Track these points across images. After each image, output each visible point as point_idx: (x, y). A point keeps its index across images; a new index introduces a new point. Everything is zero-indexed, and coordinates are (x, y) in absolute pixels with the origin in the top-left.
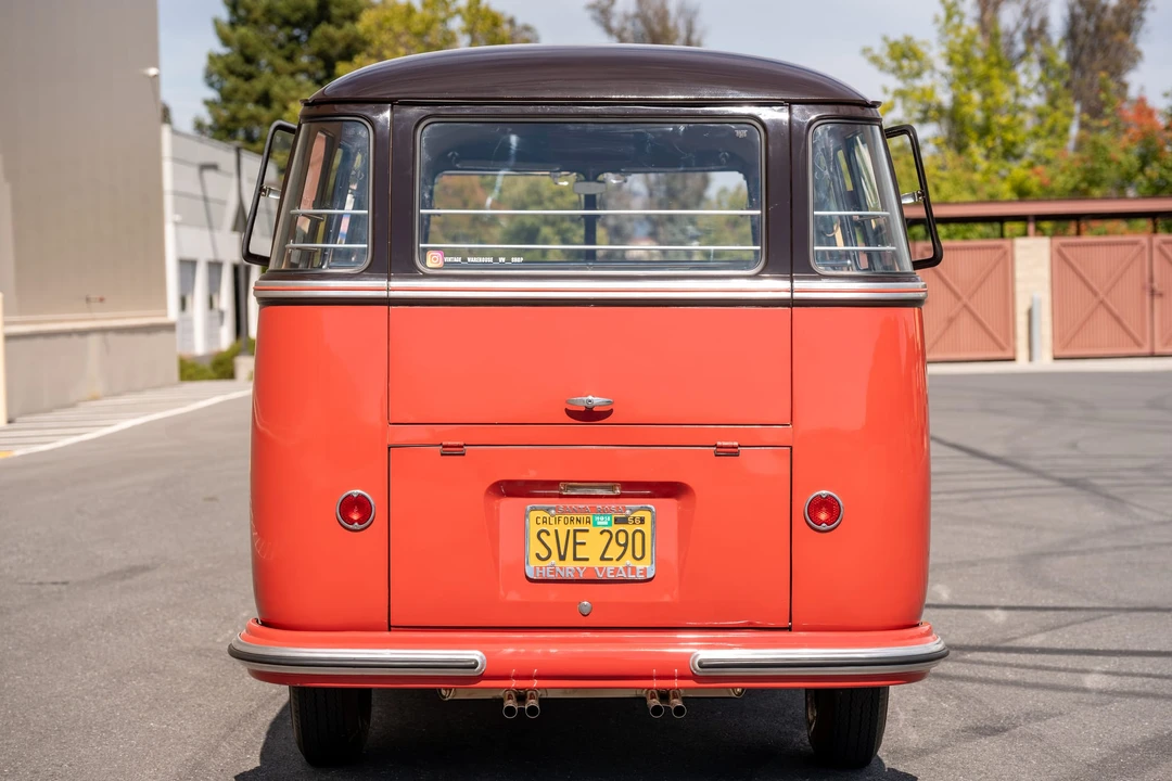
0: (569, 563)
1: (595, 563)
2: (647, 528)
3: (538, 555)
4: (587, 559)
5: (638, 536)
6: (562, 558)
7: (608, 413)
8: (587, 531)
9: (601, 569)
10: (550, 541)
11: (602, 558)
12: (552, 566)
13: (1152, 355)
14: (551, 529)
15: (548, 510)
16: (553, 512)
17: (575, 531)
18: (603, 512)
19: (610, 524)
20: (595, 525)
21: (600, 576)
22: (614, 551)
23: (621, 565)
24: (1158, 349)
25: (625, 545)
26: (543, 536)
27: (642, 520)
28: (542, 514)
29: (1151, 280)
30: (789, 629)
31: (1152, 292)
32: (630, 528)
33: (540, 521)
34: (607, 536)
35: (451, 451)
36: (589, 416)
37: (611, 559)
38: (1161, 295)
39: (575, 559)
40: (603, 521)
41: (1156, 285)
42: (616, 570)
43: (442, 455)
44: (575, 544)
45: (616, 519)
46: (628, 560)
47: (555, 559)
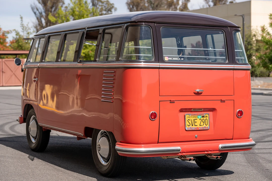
0: (194, 126)
1: (199, 126)
2: (208, 118)
3: (188, 125)
4: (197, 126)
5: (206, 120)
6: (192, 125)
7: (201, 93)
8: (197, 119)
9: (200, 127)
10: (190, 122)
11: (200, 125)
12: (191, 127)
13: (3, 86)
14: (190, 119)
15: (189, 115)
16: (190, 115)
17: (195, 119)
18: (200, 115)
19: (201, 118)
20: (198, 118)
21: (200, 129)
22: (202, 124)
23: (203, 126)
24: (4, 85)
25: (204, 122)
26: (189, 120)
27: (207, 116)
28: (188, 116)
29: (2, 69)
30: (232, 139)
31: (3, 72)
32: (205, 118)
33: (188, 117)
34: (200, 120)
35: (172, 102)
36: (198, 94)
37: (201, 125)
38: (4, 72)
39: (195, 126)
40: (200, 117)
41: (3, 70)
42: (202, 128)
43: (170, 103)
44: (195, 122)
45: (202, 116)
46: (205, 125)
47: (191, 126)
